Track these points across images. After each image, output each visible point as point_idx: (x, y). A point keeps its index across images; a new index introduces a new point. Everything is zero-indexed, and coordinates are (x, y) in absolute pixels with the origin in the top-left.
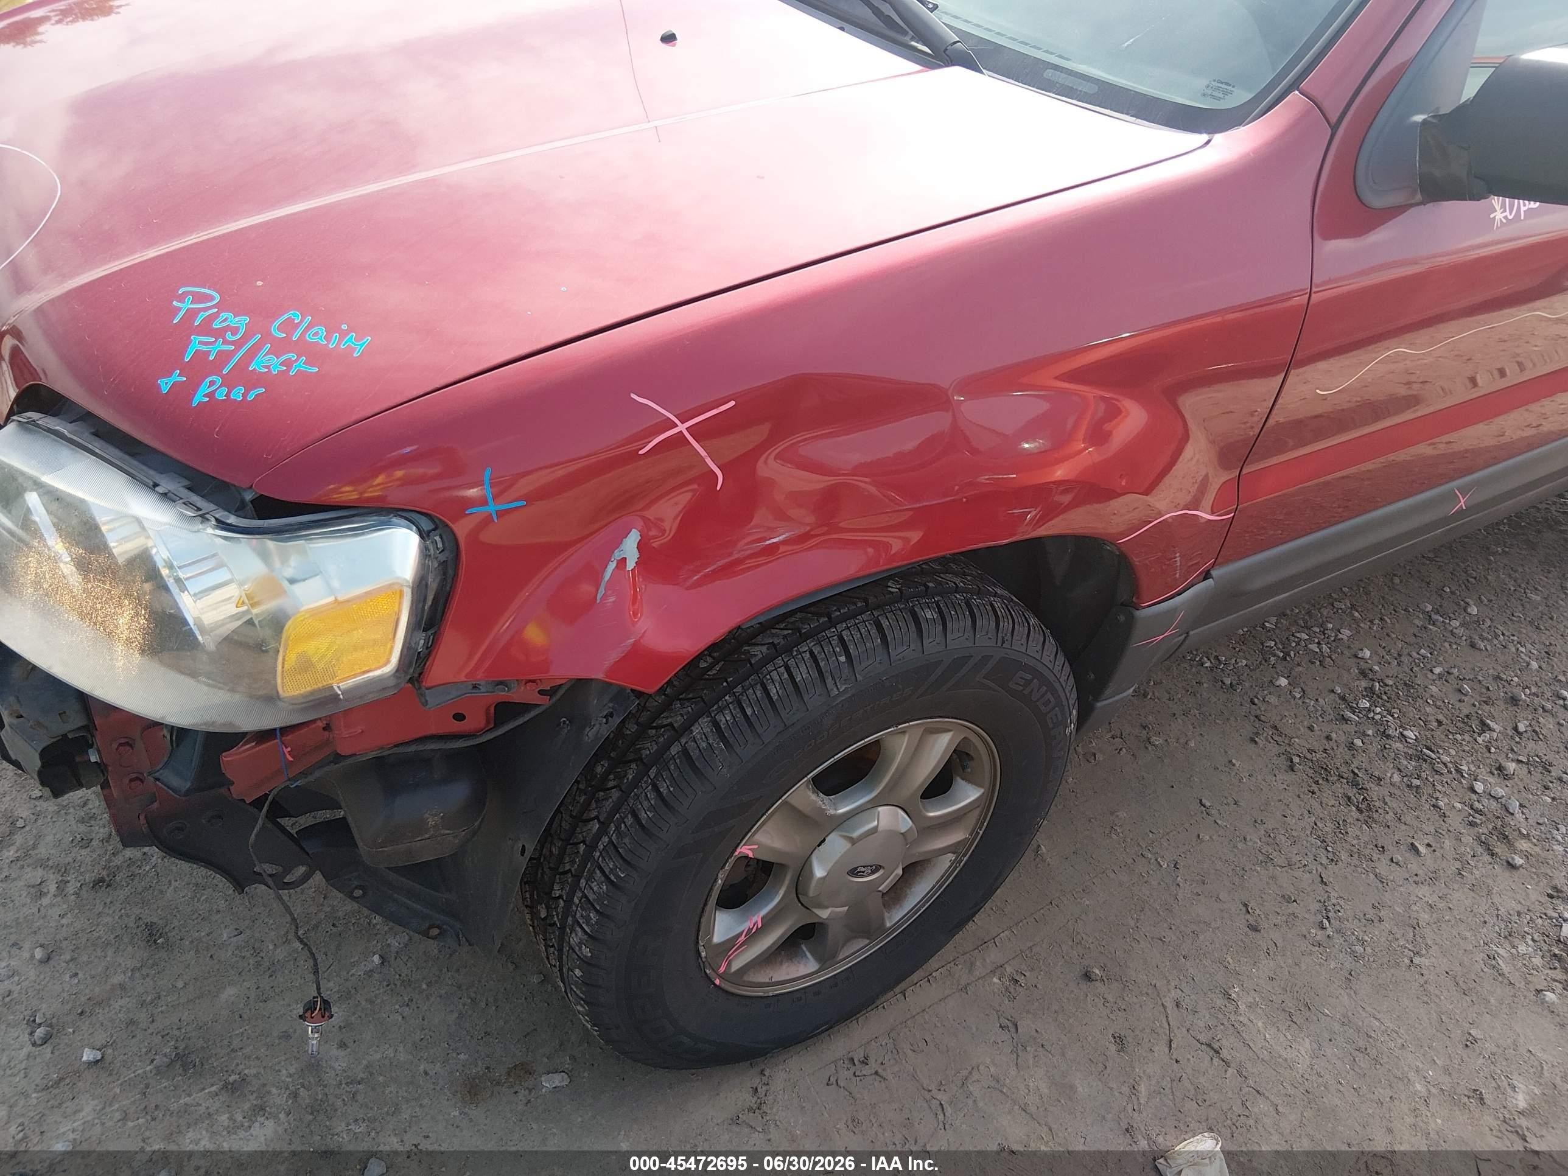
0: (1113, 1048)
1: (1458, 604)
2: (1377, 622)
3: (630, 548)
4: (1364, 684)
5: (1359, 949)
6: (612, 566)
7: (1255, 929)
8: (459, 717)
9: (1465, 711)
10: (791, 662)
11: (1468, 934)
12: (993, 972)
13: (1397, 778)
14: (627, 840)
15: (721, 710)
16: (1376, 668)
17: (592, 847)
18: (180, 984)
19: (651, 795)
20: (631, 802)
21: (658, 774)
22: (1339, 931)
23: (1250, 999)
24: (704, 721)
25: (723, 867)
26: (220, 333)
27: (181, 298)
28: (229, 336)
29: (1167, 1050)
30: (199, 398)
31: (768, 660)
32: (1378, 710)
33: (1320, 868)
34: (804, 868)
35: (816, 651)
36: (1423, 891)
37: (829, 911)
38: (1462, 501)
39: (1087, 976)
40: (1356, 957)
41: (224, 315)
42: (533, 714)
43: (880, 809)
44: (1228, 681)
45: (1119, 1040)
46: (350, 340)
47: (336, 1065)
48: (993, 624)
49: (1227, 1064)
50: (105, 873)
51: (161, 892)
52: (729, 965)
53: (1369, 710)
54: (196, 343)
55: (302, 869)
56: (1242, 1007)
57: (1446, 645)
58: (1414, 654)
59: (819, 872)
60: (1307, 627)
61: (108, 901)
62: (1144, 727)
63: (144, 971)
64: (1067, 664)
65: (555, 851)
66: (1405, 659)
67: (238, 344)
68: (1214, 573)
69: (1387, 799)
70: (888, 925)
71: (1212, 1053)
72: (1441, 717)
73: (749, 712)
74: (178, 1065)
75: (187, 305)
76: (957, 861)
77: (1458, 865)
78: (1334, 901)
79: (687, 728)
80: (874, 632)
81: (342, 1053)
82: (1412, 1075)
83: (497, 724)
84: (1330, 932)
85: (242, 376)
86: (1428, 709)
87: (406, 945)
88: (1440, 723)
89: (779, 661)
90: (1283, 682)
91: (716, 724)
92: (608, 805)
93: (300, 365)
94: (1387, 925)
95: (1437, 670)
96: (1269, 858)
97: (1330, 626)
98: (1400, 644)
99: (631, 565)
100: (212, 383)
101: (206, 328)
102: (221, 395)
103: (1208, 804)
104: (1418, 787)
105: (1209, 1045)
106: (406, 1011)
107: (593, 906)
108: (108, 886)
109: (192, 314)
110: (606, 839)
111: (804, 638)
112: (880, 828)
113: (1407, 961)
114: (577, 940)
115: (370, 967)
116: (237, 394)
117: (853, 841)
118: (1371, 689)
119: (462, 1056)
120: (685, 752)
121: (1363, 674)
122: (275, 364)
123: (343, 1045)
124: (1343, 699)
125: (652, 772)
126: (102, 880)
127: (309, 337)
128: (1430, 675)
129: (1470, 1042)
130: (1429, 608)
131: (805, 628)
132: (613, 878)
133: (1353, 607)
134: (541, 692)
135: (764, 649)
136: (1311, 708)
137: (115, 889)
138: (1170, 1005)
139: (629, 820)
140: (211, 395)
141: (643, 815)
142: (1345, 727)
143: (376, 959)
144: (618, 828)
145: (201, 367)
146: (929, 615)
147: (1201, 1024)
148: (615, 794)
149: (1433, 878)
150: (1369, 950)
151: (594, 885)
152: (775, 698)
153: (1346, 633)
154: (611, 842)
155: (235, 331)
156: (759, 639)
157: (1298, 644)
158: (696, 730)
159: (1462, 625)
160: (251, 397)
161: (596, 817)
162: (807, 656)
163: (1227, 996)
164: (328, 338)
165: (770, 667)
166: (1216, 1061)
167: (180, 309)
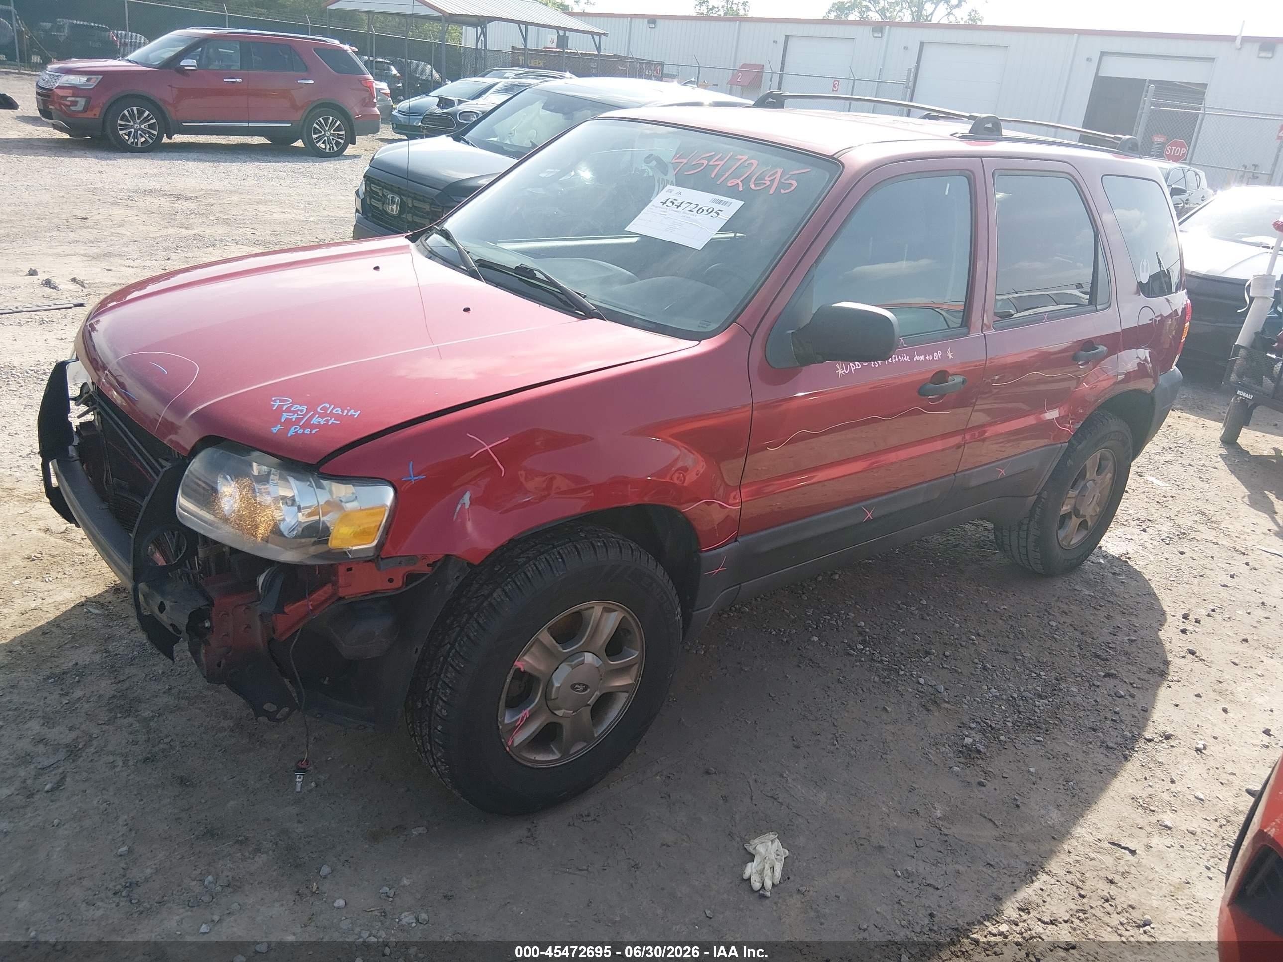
0: (721, 802)
1: (916, 600)
2: (869, 610)
3: (466, 498)
4: (861, 638)
5: (853, 753)
6: (459, 506)
7: (798, 747)
8: (391, 580)
9: (917, 648)
10: (537, 563)
11: (913, 745)
12: (657, 775)
13: (876, 679)
14: (464, 648)
15: (506, 585)
16: (867, 630)
17: (446, 658)
18: (203, 801)
19: (475, 625)
20: (465, 630)
21: (478, 615)
22: (842, 746)
23: (794, 777)
24: (499, 590)
25: (509, 672)
26: (295, 412)
27: (275, 401)
28: (299, 413)
29: (750, 800)
30: (291, 433)
31: (525, 563)
32: (867, 649)
33: (833, 720)
34: (549, 683)
35: (548, 557)
36: (888, 727)
37: (563, 710)
38: (869, 515)
39: (708, 773)
40: (852, 757)
41: (295, 406)
42: (424, 578)
43: (586, 654)
44: (785, 640)
45: (725, 798)
46: (352, 412)
47: (297, 831)
48: (630, 552)
49: (782, 804)
50: (149, 756)
51: (184, 762)
52: (513, 742)
53: (862, 650)
54: (285, 416)
55: (287, 709)
56: (790, 781)
57: (908, 619)
58: (889, 624)
59: (557, 684)
60: (829, 614)
61: (154, 767)
62: (739, 663)
63: (181, 797)
64: (670, 581)
65: (427, 667)
66: (885, 627)
67: (304, 415)
68: (739, 539)
69: (871, 688)
70: (596, 736)
71: (773, 800)
72: (903, 651)
73: (519, 583)
74: (209, 834)
75: (278, 403)
76: (628, 698)
77: (908, 715)
78: (840, 733)
79: (491, 594)
80: (574, 549)
81: (300, 825)
82: (880, 804)
83: (407, 586)
84: (837, 746)
85: (307, 425)
86: (896, 648)
87: (329, 778)
88: (902, 654)
89: (531, 563)
90: (816, 639)
91: (503, 590)
92: (454, 635)
93: (332, 421)
94: (869, 743)
95: (902, 630)
96: (805, 717)
97: (843, 612)
98: (882, 620)
99: (467, 507)
100: (295, 428)
101: (288, 410)
102: (300, 432)
103: (773, 695)
104: (888, 682)
105: (772, 797)
106: (333, 806)
107: (448, 686)
108: (153, 761)
109: (280, 407)
110: (453, 651)
111: (543, 553)
112: (586, 662)
113: (879, 757)
114: (439, 708)
115: (309, 788)
116: (307, 431)
117: (573, 667)
118: (865, 640)
119: (367, 823)
120: (490, 605)
121: (860, 634)
122: (322, 422)
123: (299, 822)
124: (849, 646)
125: (475, 616)
126: (148, 759)
127: (334, 412)
128: (898, 633)
129: (912, 790)
130: (899, 602)
131: (542, 550)
132: (457, 668)
133: (856, 604)
134: (428, 565)
135: (524, 559)
136: (831, 650)
137: (157, 762)
138: (751, 782)
139: (465, 639)
140: (296, 432)
141: (472, 635)
142: (851, 658)
143: (313, 784)
144: (459, 644)
145: (289, 423)
146: (599, 544)
147: (769, 789)
148: (458, 629)
149: (895, 722)
150: (858, 753)
151: (449, 675)
152: (531, 577)
153: (852, 615)
154: (456, 651)
155: (302, 411)
156: (522, 555)
157: (824, 621)
158: (495, 595)
159: (917, 609)
160: (314, 432)
161: (449, 643)
162: (544, 560)
163: (782, 776)
164: (342, 412)
165: (528, 565)
166: (776, 803)
167: (274, 405)
